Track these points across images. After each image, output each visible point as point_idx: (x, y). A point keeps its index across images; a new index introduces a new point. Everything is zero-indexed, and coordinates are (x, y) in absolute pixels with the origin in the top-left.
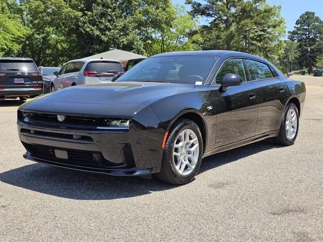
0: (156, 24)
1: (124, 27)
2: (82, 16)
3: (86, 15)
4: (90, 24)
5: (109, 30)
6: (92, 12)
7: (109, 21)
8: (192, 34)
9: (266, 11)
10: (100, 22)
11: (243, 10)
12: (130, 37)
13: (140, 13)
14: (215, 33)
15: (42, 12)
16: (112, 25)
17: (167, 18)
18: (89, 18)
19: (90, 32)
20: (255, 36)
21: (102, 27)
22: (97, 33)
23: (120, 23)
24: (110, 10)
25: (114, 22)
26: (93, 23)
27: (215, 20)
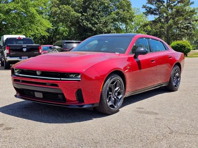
0: (123, 20)
1: (105, 22)
2: (81, 16)
3: (83, 15)
4: (86, 20)
5: (97, 24)
6: (87, 13)
7: (97, 19)
8: (145, 25)
9: (191, 12)
10: (91, 19)
11: (178, 11)
12: (109, 28)
13: (114, 14)
14: (159, 25)
15: (59, 14)
16: (98, 21)
17: (130, 17)
18: (85, 17)
19: (86, 25)
20: (184, 26)
21: (93, 22)
22: (90, 26)
23: (103, 20)
24: (97, 12)
25: (100, 19)
26: (87, 20)
27: (159, 17)
